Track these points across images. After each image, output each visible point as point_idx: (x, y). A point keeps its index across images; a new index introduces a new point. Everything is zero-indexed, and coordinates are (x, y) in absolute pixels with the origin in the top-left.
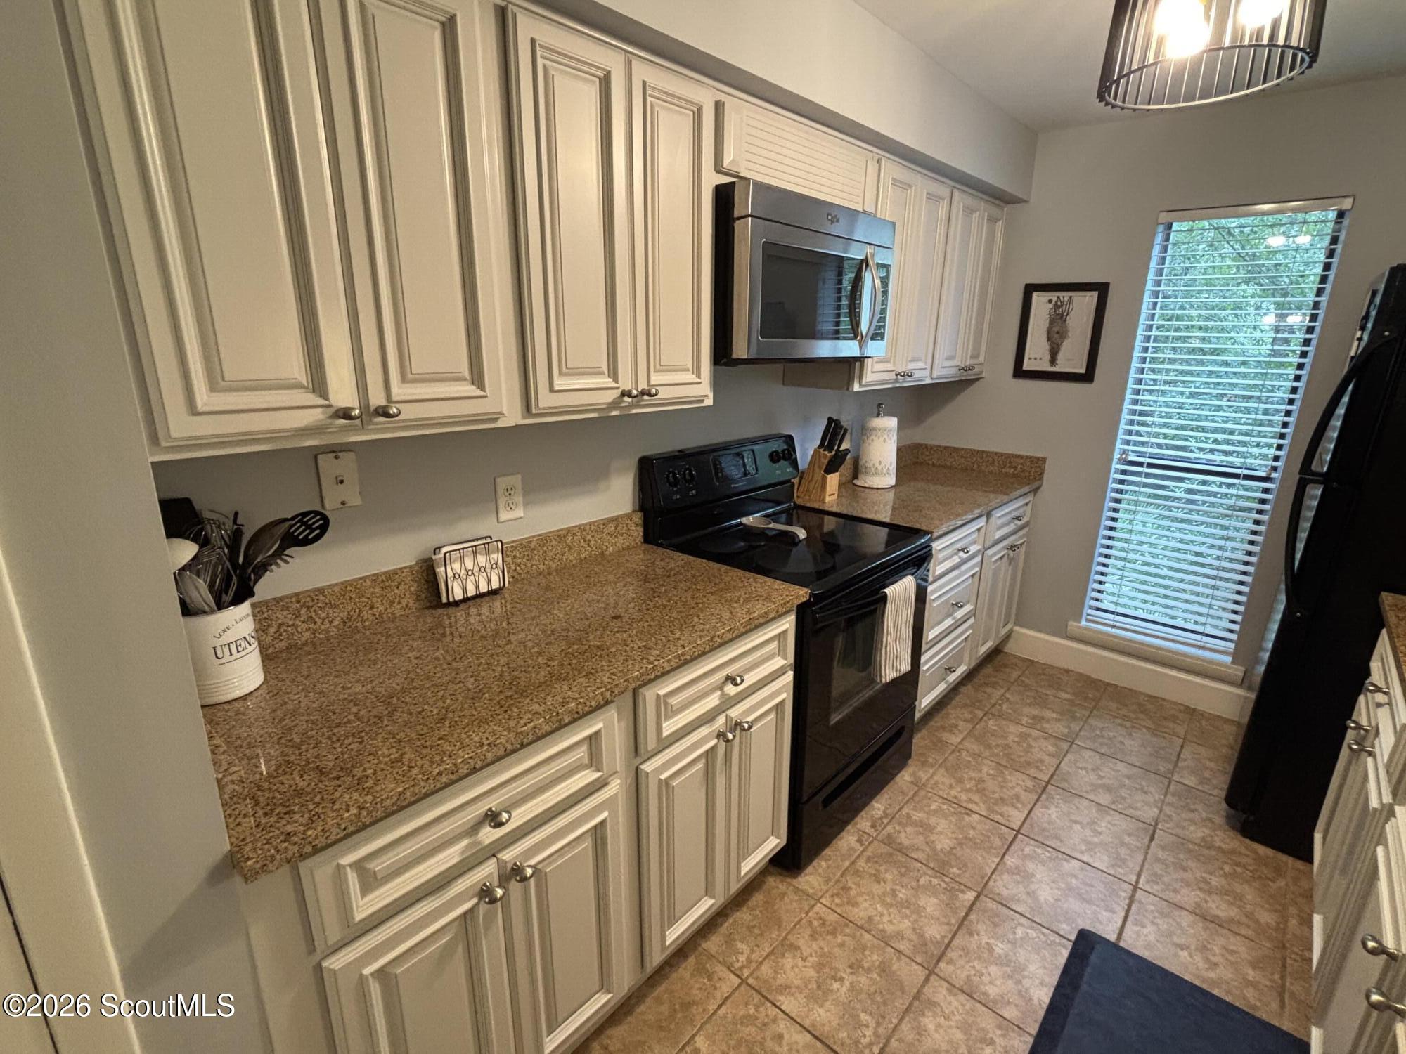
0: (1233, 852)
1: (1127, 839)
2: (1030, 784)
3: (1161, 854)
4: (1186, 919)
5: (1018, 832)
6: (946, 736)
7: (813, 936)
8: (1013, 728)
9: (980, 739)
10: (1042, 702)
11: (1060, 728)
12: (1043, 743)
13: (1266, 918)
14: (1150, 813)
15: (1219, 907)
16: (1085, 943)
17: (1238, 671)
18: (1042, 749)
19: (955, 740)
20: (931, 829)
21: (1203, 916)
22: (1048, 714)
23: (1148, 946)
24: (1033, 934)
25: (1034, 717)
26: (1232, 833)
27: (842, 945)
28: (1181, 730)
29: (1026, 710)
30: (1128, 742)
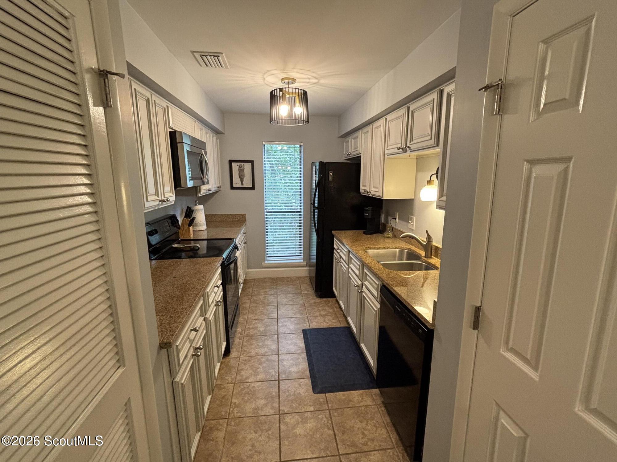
0: (320, 302)
1: (301, 309)
2: (273, 307)
3: (308, 308)
4: (319, 318)
5: (278, 318)
6: (244, 305)
7: (245, 364)
8: (260, 297)
9: (255, 302)
10: (263, 288)
11: (272, 292)
12: (271, 297)
13: (331, 311)
14: (302, 302)
15: (323, 313)
16: (305, 332)
17: (305, 263)
18: (272, 299)
19: (248, 305)
20: (257, 328)
21: (321, 315)
22: (267, 290)
23: (316, 326)
24: (294, 336)
25: (264, 292)
26: (318, 299)
27: (254, 362)
28: (298, 282)
29: (261, 291)
30: (289, 289)
